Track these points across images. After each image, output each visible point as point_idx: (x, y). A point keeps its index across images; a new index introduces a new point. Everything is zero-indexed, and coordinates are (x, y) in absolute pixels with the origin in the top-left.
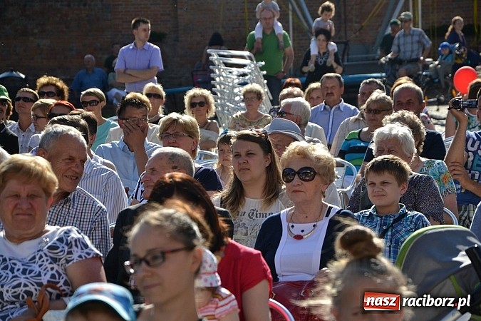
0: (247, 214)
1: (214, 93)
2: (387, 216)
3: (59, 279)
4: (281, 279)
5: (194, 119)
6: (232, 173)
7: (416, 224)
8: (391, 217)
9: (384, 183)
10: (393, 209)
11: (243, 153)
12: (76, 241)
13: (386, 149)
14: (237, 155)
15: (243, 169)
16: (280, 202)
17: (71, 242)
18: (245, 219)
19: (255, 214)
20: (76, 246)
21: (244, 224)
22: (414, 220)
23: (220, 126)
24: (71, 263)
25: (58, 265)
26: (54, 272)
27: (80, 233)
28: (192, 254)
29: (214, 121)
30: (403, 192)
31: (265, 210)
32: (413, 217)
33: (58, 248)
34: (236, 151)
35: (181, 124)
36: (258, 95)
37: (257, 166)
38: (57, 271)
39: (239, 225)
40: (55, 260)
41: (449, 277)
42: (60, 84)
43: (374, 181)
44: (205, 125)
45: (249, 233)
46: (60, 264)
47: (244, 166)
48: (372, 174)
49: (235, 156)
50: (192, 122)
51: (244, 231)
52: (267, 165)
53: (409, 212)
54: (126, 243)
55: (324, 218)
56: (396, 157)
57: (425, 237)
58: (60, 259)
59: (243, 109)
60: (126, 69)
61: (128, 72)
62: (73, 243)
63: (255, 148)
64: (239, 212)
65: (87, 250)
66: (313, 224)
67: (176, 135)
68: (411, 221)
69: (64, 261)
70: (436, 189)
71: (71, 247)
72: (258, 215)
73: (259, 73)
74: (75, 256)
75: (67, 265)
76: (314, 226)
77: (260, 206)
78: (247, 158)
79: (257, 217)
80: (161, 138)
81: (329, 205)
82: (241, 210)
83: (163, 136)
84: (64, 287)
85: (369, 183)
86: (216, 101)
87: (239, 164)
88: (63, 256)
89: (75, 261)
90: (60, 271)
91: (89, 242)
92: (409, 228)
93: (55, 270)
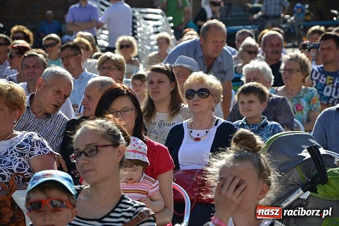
0: (157, 124)
1: (136, 39)
2: (253, 125)
3: (25, 167)
4: (182, 168)
5: (122, 57)
6: (147, 94)
7: (274, 130)
8: (256, 126)
9: (250, 102)
10: (258, 120)
11: (155, 81)
12: (37, 141)
13: (252, 78)
14: (151, 82)
15: (155, 92)
16: (180, 115)
17: (33, 142)
18: (156, 127)
19: (163, 124)
20: (37, 145)
21: (155, 131)
22: (272, 128)
23: (141, 62)
24: (33, 157)
25: (24, 158)
26: (21, 162)
27: (40, 137)
28: (117, 149)
29: (136, 59)
30: (264, 108)
31: (170, 121)
32: (272, 126)
33: (24, 146)
34: (151, 79)
35: (113, 60)
36: (167, 41)
37: (165, 90)
38: (23, 162)
39: (152, 131)
40: (22, 155)
41: (295, 167)
42: (27, 31)
43: (244, 100)
44: (130, 62)
45: (158, 137)
46: (25, 157)
47: (156, 90)
48: (242, 96)
49: (150, 83)
50: (121, 59)
51: (155, 135)
52: (172, 90)
53: (269, 122)
54: (72, 143)
55: (214, 126)
56: (259, 84)
57: (280, 139)
58: (25, 154)
59: (156, 50)
60: (74, 21)
61: (76, 23)
62: (35, 143)
63: (164, 77)
64: (151, 122)
65: (45, 149)
66: (206, 130)
67: (109, 68)
68: (270, 129)
69: (28, 156)
70: (289, 107)
71: (33, 146)
72: (165, 125)
73: (168, 25)
74: (36, 152)
75: (30, 158)
76: (207, 132)
77: (166, 119)
78: (158, 85)
79: (164, 126)
80: (99, 69)
81: (217, 118)
82: (153, 121)
83: (100, 68)
84: (28, 173)
85: (240, 102)
86: (138, 44)
87: (153, 88)
88: (28, 152)
89: (35, 156)
90: (26, 162)
91: (46, 143)
92: (268, 133)
93: (22, 161)
